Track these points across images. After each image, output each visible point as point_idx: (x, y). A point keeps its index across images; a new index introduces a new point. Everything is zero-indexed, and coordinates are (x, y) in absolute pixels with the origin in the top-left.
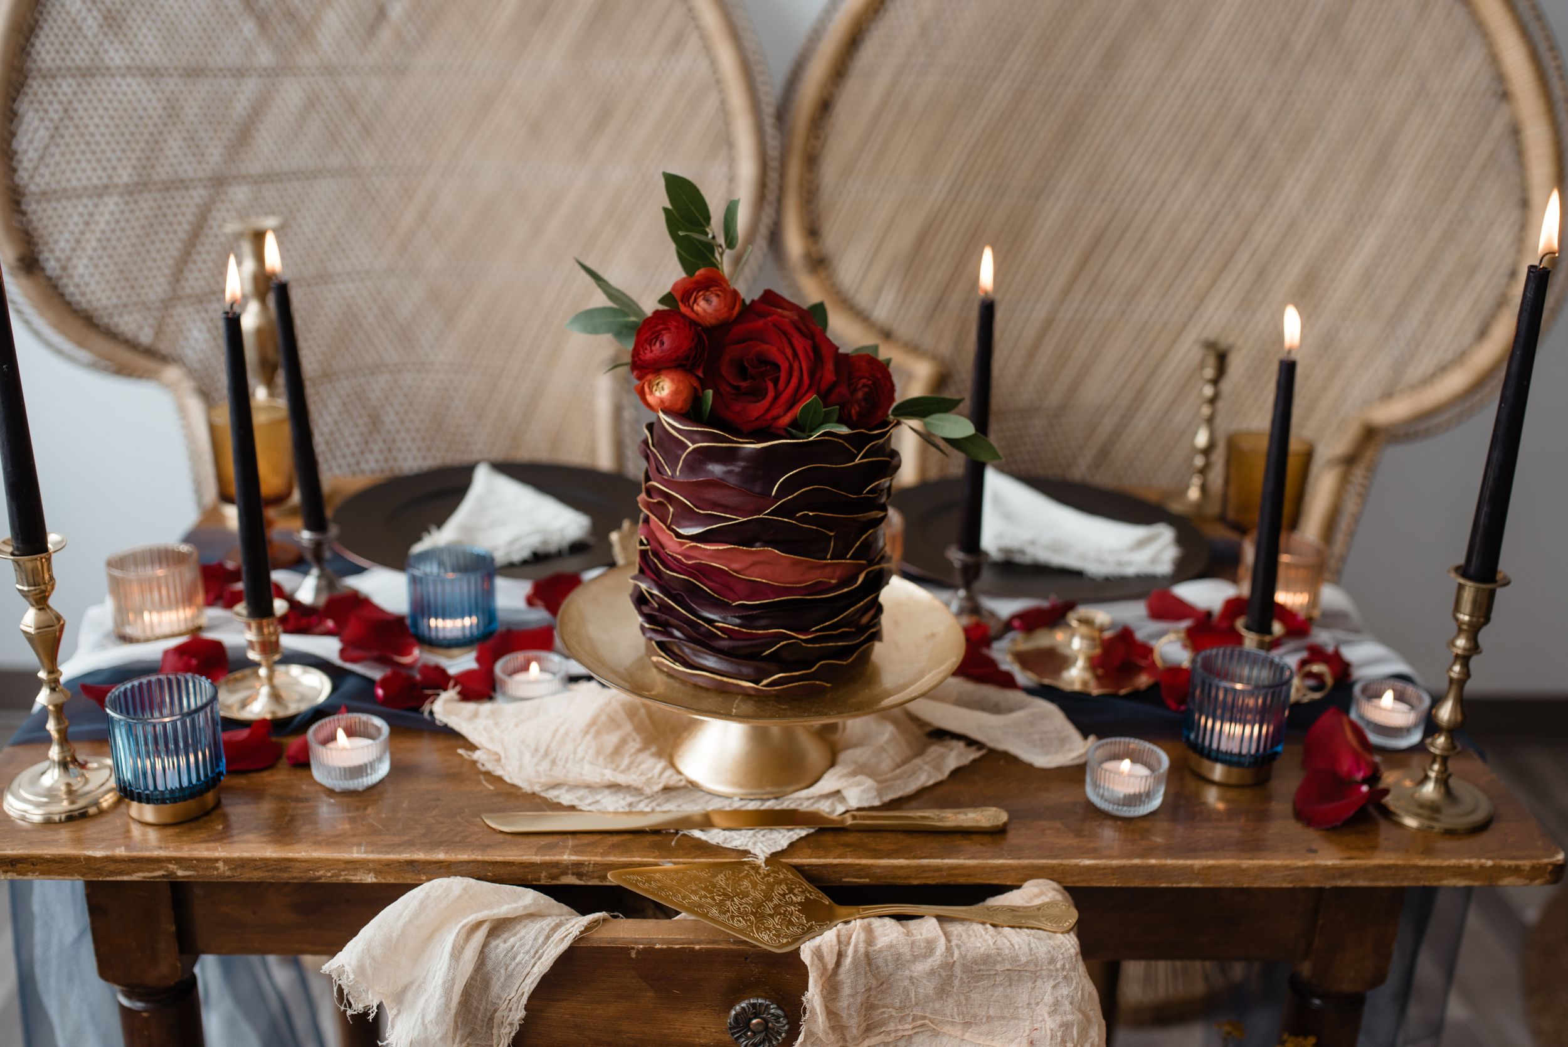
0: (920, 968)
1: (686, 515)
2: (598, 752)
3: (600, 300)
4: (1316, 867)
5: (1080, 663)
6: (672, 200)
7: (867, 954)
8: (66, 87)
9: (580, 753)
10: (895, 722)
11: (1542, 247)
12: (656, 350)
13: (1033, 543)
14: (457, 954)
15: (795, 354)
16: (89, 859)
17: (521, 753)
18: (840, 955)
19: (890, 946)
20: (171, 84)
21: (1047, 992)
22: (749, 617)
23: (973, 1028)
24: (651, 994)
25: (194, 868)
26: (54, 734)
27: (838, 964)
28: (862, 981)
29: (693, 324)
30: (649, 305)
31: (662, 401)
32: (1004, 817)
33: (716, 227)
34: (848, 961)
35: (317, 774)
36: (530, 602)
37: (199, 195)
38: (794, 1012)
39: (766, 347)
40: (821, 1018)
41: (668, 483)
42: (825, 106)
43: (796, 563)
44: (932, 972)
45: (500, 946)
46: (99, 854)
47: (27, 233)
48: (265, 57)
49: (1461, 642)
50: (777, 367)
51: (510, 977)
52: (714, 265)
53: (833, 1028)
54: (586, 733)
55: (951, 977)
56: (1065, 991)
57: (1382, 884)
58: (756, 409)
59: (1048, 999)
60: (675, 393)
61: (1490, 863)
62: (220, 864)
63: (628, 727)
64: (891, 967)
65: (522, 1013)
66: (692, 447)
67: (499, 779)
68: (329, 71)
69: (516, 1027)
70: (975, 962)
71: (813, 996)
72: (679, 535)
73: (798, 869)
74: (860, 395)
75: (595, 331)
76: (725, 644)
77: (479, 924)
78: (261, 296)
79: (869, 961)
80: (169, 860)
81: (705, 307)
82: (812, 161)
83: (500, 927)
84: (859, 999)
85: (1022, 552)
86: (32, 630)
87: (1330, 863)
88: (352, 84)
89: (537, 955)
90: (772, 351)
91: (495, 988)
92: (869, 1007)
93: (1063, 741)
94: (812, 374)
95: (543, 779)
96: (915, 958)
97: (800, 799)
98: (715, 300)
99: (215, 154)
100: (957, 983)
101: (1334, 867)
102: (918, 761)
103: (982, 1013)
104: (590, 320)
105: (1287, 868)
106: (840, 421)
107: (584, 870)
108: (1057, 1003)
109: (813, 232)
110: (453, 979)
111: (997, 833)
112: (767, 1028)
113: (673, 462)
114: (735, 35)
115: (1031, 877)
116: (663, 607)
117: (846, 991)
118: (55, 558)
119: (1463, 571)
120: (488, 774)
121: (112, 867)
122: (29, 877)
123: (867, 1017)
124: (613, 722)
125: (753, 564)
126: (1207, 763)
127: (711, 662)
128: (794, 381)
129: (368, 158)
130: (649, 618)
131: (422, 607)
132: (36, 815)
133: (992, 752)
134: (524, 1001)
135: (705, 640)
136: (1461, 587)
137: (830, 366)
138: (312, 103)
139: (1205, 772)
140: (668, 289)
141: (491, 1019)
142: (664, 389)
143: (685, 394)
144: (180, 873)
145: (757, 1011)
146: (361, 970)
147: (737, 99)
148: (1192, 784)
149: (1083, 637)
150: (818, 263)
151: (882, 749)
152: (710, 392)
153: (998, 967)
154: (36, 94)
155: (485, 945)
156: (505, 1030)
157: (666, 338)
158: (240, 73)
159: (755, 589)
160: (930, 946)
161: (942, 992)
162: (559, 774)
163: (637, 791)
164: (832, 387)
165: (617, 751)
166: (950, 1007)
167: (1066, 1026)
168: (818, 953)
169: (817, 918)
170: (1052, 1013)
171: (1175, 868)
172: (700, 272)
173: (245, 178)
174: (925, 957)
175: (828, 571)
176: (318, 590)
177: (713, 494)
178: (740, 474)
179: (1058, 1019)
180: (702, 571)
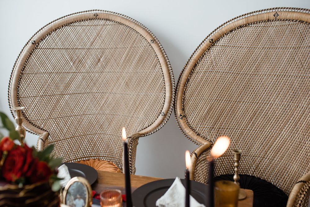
158: (68, 73)
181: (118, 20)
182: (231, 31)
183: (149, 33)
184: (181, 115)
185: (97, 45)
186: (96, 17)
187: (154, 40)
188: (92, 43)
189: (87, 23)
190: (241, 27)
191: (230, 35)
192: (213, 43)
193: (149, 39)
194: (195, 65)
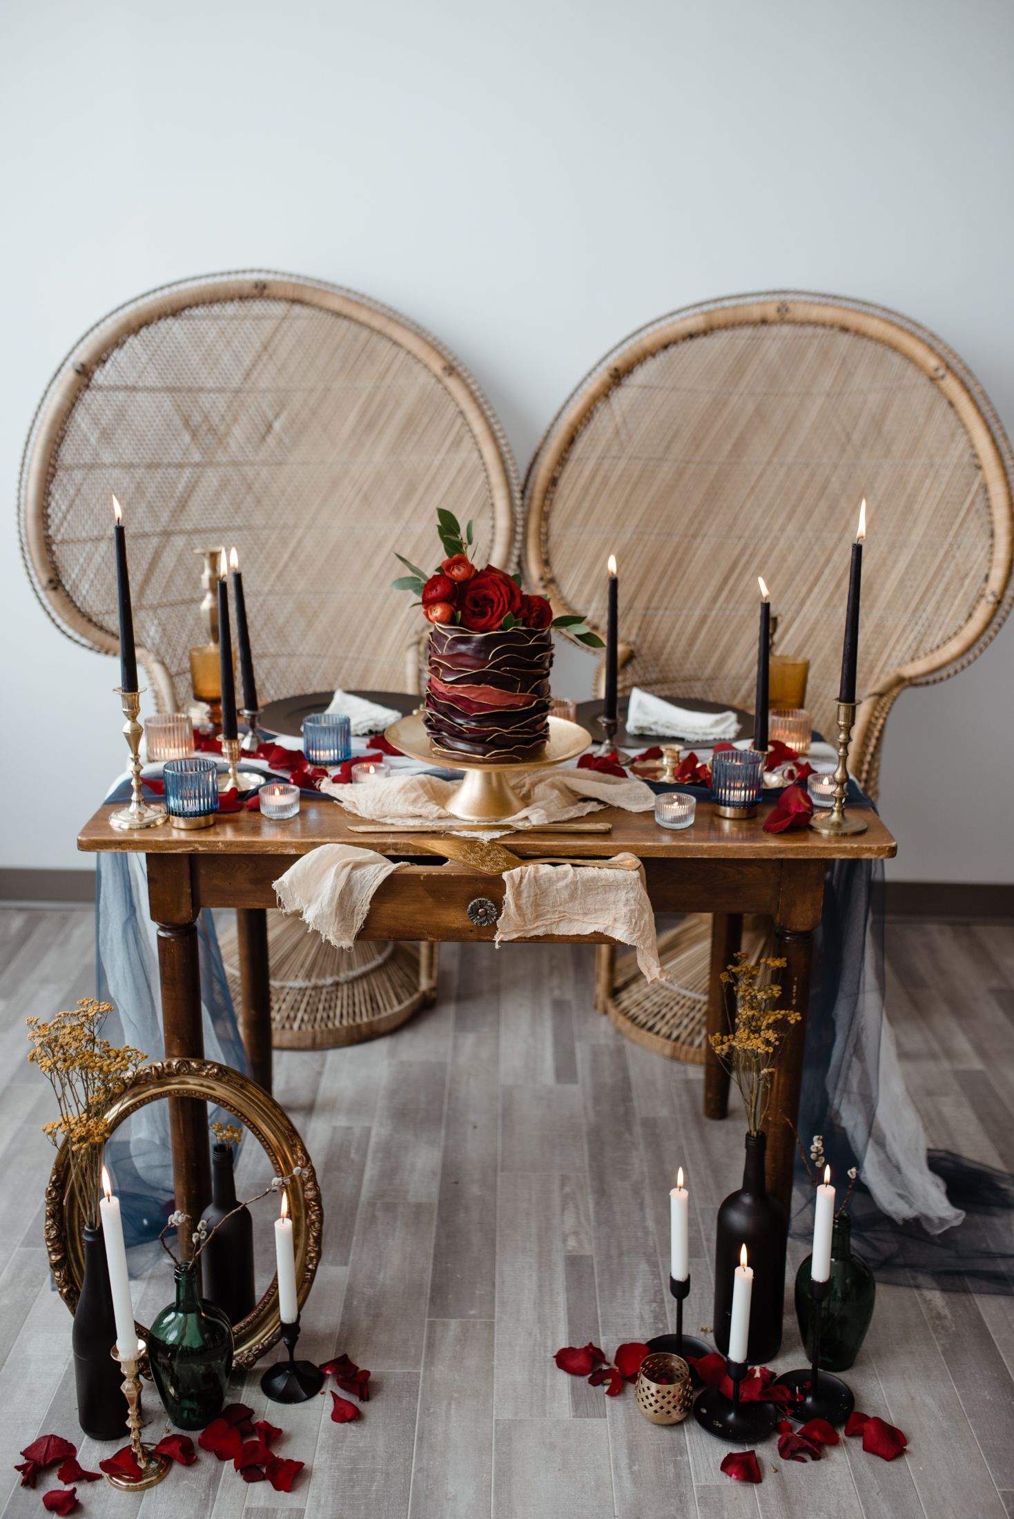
0: (562, 884)
1: (448, 671)
2: (405, 800)
3: (410, 574)
4: (766, 847)
5: (668, 773)
6: (441, 521)
7: (535, 877)
8: (78, 475)
9: (396, 800)
10: (560, 790)
11: (858, 534)
12: (434, 593)
13: (656, 723)
14: (337, 875)
15: (501, 594)
16: (157, 842)
17: (367, 802)
18: (522, 878)
19: (546, 874)
20: (139, 473)
21: (623, 895)
22: (479, 720)
23: (589, 916)
24: (430, 900)
25: (207, 846)
26: (135, 787)
27: (521, 882)
28: (532, 890)
29: (452, 580)
30: (430, 572)
31: (436, 618)
32: (610, 826)
33: (463, 534)
34: (525, 881)
35: (263, 811)
36: (368, 747)
37: (155, 541)
38: (499, 904)
39: (486, 591)
40: (512, 907)
41: (441, 657)
42: (553, 482)
43: (501, 694)
44: (567, 886)
45: (358, 873)
46: (161, 839)
47: (53, 562)
48: (196, 457)
49: (842, 736)
50: (492, 601)
51: (362, 887)
52: (463, 553)
53: (519, 915)
54: (399, 792)
55: (576, 889)
56: (631, 895)
57: (801, 857)
58: (482, 621)
59: (623, 898)
60: (443, 613)
61: (856, 846)
62: (220, 844)
63: (421, 791)
64: (547, 884)
65: (368, 907)
66: (450, 637)
67: (355, 815)
68: (235, 464)
69: (365, 915)
70: (587, 881)
71: (509, 896)
72: (445, 682)
73: (505, 846)
74: (534, 615)
75: (404, 588)
76: (468, 736)
77: (347, 864)
78: (213, 590)
79: (536, 880)
80: (195, 842)
81: (458, 572)
82: (545, 517)
83: (357, 866)
84: (531, 899)
85: (651, 729)
86: (129, 732)
87: (773, 845)
88: (250, 472)
89: (376, 876)
90: (490, 593)
91: (355, 894)
92: (536, 905)
93: (647, 798)
94: (510, 603)
95: (378, 813)
96: (558, 880)
97: (507, 821)
98: (462, 569)
99: (165, 517)
100: (579, 892)
101: (775, 847)
102: (571, 808)
103: (592, 907)
104: (403, 583)
105: (751, 847)
106: (523, 625)
107: (398, 847)
108: (627, 900)
109: (546, 563)
110: (336, 886)
111: (606, 834)
112: (486, 914)
113: (441, 646)
114: (495, 439)
115: (621, 852)
116: (439, 721)
117: (525, 894)
118: (141, 695)
119: (840, 700)
120: (349, 813)
121: (167, 846)
122: (127, 851)
123: (536, 911)
124: (413, 788)
125: (481, 694)
126: (723, 808)
127: (461, 746)
128: (501, 608)
129: (259, 519)
130: (430, 727)
131: (310, 746)
132: (126, 826)
133: (611, 807)
134: (369, 899)
135: (458, 735)
136: (839, 706)
137: (518, 599)
138: (224, 484)
139: (722, 814)
140: (439, 565)
141: (353, 912)
142: (438, 611)
143: (448, 614)
144: (200, 849)
145: (482, 905)
146: (291, 883)
147: (496, 478)
148: (716, 820)
149: (668, 757)
150: (550, 582)
151: (552, 801)
152: (460, 613)
153: (599, 884)
154: (61, 480)
155: (350, 873)
156: (360, 917)
157: (439, 588)
158: (180, 466)
159: (482, 706)
160: (566, 874)
161: (572, 897)
162: (385, 809)
163: (426, 818)
164: (520, 610)
165: (415, 801)
166: (576, 905)
167: (632, 911)
168: (511, 877)
169: (511, 865)
170: (625, 905)
171: (693, 847)
172: (456, 556)
173: (182, 532)
174: (563, 879)
175: (518, 698)
176: (252, 743)
177: (460, 660)
178: (474, 649)
179: (628, 908)
180: (457, 699)
181: (335, 304)
182: (665, 347)
183: (435, 346)
184: (541, 579)
185: (265, 378)
186: (261, 291)
187: (451, 370)
188: (248, 375)
189: (231, 309)
190: (691, 336)
191: (662, 357)
192: (618, 376)
193: (437, 366)
194: (571, 440)
